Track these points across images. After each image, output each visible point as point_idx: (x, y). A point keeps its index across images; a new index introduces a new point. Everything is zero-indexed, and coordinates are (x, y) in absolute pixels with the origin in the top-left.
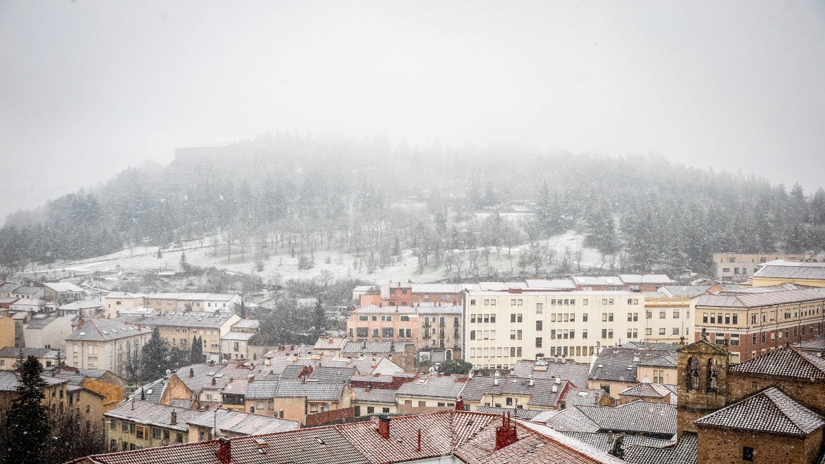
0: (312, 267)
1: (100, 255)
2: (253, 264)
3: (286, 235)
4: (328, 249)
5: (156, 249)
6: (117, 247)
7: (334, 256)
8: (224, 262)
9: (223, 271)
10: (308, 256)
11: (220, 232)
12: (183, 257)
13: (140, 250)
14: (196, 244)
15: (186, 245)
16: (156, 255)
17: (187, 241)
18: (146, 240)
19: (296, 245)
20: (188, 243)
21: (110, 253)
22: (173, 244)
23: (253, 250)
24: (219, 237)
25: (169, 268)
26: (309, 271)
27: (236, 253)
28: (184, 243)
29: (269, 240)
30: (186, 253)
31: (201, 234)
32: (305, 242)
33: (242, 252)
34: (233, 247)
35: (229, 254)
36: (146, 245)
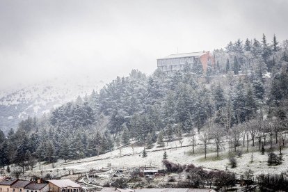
0: (281, 163)
1: (94, 155)
2: (227, 161)
3: (257, 135)
5: (141, 149)
6: (107, 148)
8: (201, 160)
9: (200, 168)
10: (277, 153)
11: (197, 133)
12: (165, 156)
13: (128, 150)
14: (176, 144)
15: (168, 145)
16: (142, 154)
17: (169, 141)
18: (132, 141)
19: (265, 144)
20: (169, 143)
21: (102, 153)
22: (156, 144)
23: (226, 148)
24: (197, 137)
25: (153, 166)
26: (277, 166)
27: (212, 151)
28: (166, 143)
29: (241, 139)
30: (168, 152)
31: (180, 135)
32: (274, 140)
33: (217, 150)
34: (209, 146)
35: (206, 152)
36: (133, 146)
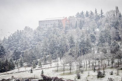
0: (104, 77)
1: (4, 71)
2: (75, 75)
3: (91, 62)
4: (112, 68)
5: (30, 68)
6: (12, 68)
7: (115, 71)
8: (62, 75)
9: (61, 79)
10: (102, 71)
11: (59, 60)
12: (42, 72)
13: (22, 69)
14: (48, 66)
15: (44, 67)
16: (30, 71)
17: (44, 64)
18: (25, 64)
19: (96, 66)
20: (45, 66)
21: (9, 71)
22: (38, 66)
23: (75, 68)
24: (59, 63)
25: (36, 77)
26: (102, 78)
27: (67, 70)
28: (43, 65)
29: (83, 64)
30: (44, 70)
31: (51, 62)
32: (100, 64)
33: (70, 69)
34: (66, 67)
35: (64, 71)
36: (25, 67)
